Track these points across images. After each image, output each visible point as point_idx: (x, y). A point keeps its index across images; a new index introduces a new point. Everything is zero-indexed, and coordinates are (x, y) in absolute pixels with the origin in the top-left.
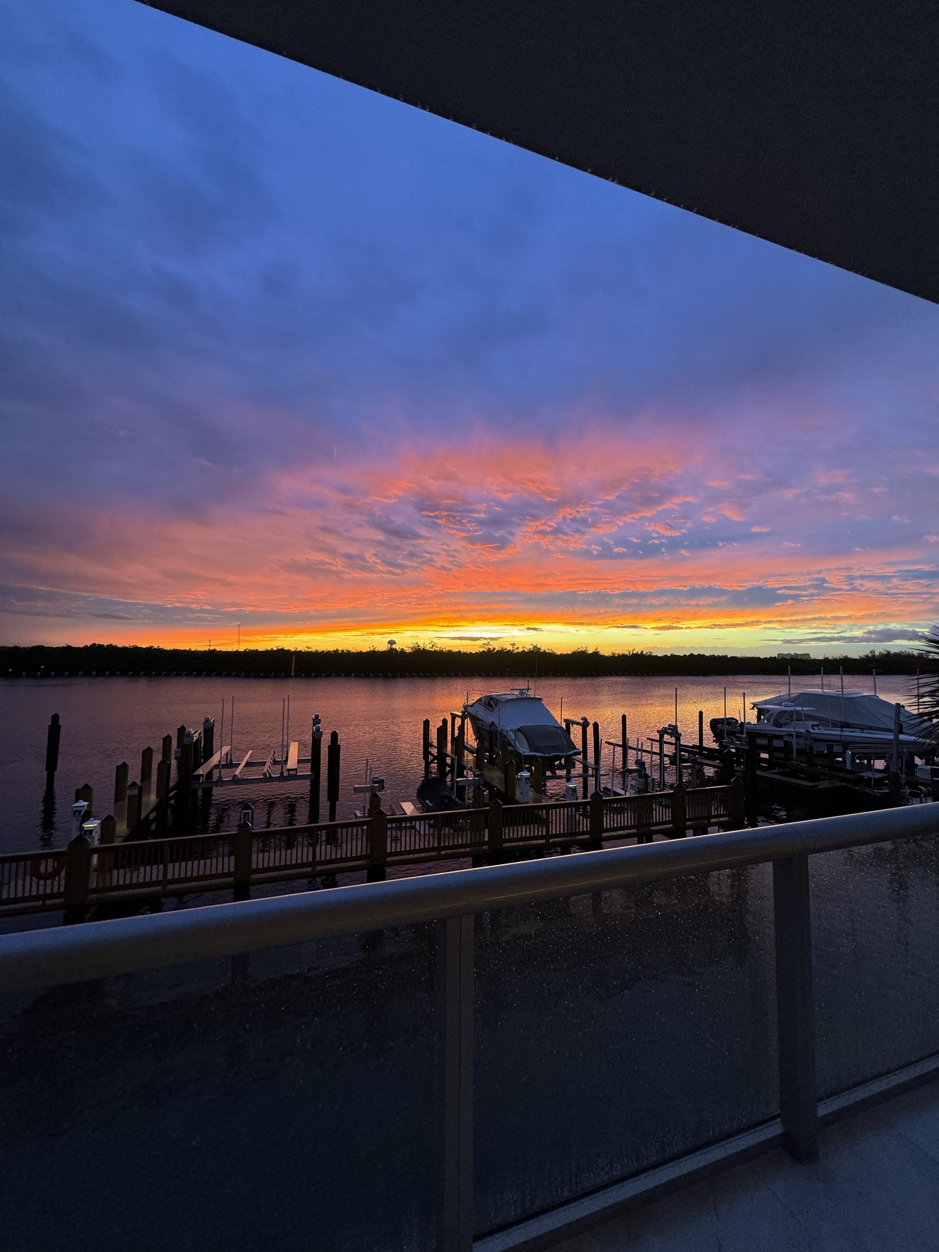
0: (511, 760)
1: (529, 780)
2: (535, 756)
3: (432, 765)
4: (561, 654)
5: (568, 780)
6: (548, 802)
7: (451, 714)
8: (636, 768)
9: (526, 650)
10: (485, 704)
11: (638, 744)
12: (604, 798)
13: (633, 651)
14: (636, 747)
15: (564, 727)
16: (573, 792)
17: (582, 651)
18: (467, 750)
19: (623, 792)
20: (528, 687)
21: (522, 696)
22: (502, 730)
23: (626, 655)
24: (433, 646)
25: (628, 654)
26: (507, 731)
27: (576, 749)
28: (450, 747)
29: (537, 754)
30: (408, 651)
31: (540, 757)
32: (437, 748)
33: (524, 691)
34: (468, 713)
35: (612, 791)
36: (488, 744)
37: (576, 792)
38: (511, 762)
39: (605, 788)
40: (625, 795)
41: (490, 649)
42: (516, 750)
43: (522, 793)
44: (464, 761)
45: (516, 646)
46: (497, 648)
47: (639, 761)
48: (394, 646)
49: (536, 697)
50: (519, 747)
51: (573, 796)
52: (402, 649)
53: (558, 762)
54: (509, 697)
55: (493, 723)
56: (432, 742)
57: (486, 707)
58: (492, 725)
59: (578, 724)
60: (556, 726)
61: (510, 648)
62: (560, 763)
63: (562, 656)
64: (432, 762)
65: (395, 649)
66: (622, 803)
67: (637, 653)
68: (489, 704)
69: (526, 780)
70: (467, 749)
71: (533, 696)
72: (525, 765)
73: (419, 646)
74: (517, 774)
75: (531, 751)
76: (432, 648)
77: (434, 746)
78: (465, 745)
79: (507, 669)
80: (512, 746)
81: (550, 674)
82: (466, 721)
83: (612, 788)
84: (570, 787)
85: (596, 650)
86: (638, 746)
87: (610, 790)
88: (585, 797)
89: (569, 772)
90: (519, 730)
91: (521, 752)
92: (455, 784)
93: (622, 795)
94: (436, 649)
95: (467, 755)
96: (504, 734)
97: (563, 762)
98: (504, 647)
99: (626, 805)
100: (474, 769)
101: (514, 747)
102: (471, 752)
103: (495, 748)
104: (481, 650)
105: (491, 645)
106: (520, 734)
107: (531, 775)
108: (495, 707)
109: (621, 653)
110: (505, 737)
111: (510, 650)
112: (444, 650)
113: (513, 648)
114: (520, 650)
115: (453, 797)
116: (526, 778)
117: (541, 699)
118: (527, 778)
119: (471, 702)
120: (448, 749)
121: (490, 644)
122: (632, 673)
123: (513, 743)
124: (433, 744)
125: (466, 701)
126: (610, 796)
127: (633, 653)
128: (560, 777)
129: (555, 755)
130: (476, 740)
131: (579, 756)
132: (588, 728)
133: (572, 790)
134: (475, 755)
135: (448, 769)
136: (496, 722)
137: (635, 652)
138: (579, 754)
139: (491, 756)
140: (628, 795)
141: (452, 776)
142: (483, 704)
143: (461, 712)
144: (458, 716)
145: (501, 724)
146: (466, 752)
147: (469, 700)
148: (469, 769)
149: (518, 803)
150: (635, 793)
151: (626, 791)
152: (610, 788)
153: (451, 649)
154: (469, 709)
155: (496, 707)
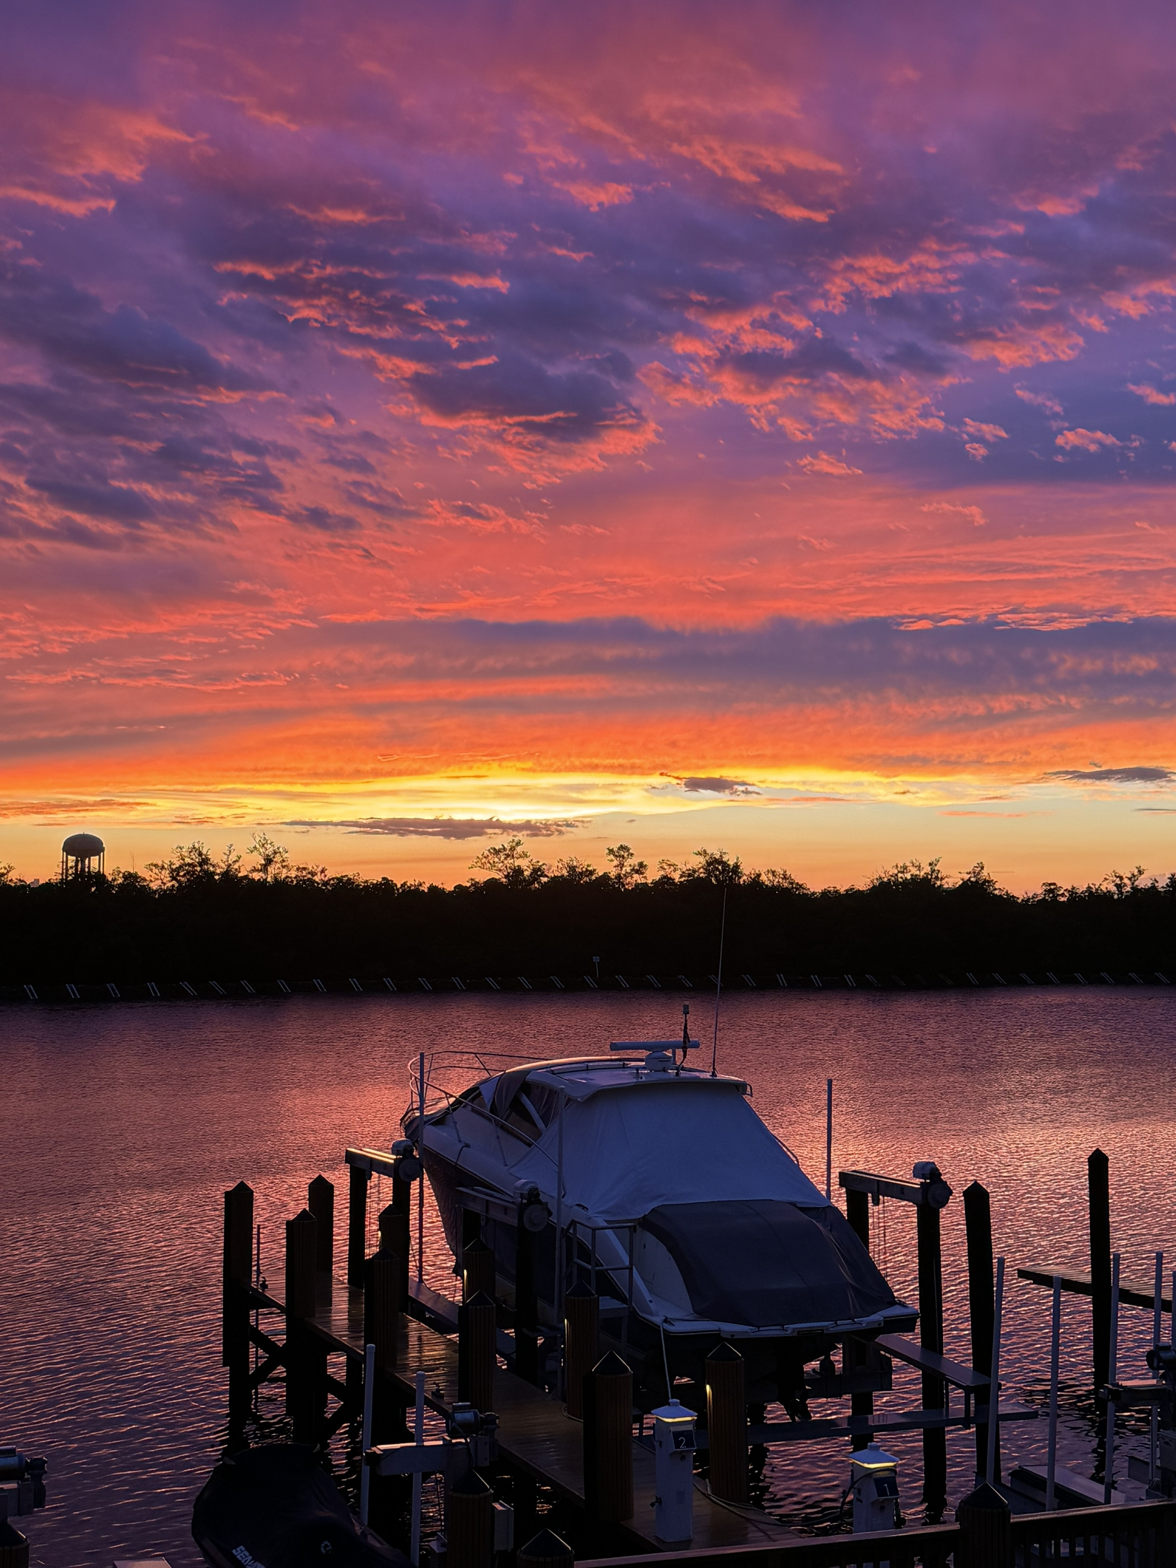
0: (612, 1357)
1: (689, 1444)
2: (716, 1337)
3: (265, 1390)
4: (825, 894)
5: (861, 1442)
6: (770, 1539)
7: (350, 1158)
8: (1154, 1382)
9: (676, 877)
10: (493, 1110)
11: (1159, 1277)
12: (1014, 1519)
13: (1133, 878)
14: (1151, 1293)
15: (843, 1207)
16: (881, 1492)
17: (914, 878)
18: (421, 1318)
19: (1097, 1491)
20: (686, 1036)
21: (660, 1076)
22: (573, 1223)
23: (1108, 895)
24: (269, 861)
25: (1114, 889)
26: (594, 1230)
27: (892, 1301)
28: (345, 1306)
29: (728, 1328)
30: (154, 886)
31: (740, 1342)
32: (288, 1311)
33: (669, 1054)
34: (425, 1151)
35: (1049, 1488)
36: (512, 1287)
37: (894, 1491)
38: (612, 1365)
39: (1020, 1475)
40: (1108, 1501)
41: (518, 871)
42: (633, 1314)
43: (659, 1501)
44: (405, 1367)
45: (633, 861)
46: (555, 869)
47: (1163, 1355)
48: (94, 863)
49: (721, 1076)
50: (648, 1296)
51: (882, 1508)
52: (130, 877)
53: (815, 1364)
54: (604, 1080)
55: (533, 1196)
56: (264, 1286)
57: (502, 1127)
58: (530, 1203)
59: (899, 1191)
60: (810, 1202)
61: (605, 866)
62: (827, 1365)
63: (830, 898)
64: (263, 1374)
65: (100, 877)
66: (1093, 1539)
67: (1153, 887)
68: (516, 1106)
69: (678, 1444)
70: (420, 1312)
71: (708, 1076)
72: (672, 1379)
73: (205, 861)
74: (639, 1419)
75: (702, 1314)
76: (264, 868)
77: (270, 1303)
78: (412, 1293)
79: (596, 959)
80: (616, 1294)
81: (781, 978)
82: (415, 1185)
83: (1051, 1472)
84: (871, 1473)
85: (976, 874)
86: (1158, 1287)
87: (1039, 1483)
88: (934, 1517)
89: (863, 1405)
90: (646, 1223)
91: (657, 1320)
92: (366, 1470)
93: (1096, 1503)
94: (284, 873)
95: (420, 1339)
96: (581, 1245)
97: (837, 1357)
98: (583, 862)
99: (1109, 1545)
100: (449, 1402)
101: (623, 1299)
102: (439, 1325)
103: (540, 1303)
104: (483, 876)
105: (524, 855)
106: (650, 1239)
107: (700, 1423)
108: (540, 1124)
109: (1081, 887)
110: (586, 1254)
111: (606, 876)
112: (317, 878)
113: (621, 866)
114: (652, 876)
115: (358, 1530)
116: (677, 1435)
117: (739, 1088)
118: (680, 1435)
119: (437, 1105)
120: (335, 1317)
121: (519, 849)
122: (1133, 975)
123: (620, 1280)
124: (268, 1294)
125: (416, 1098)
126: (1042, 1507)
127: (1135, 889)
128: (827, 1429)
129: (800, 1332)
130: (457, 1271)
131: (908, 1337)
132: (943, 1211)
133: (879, 1482)
134: (454, 1336)
135: (334, 1404)
136: (548, 1190)
137: (1143, 882)
138: (905, 1324)
139: (524, 1341)
140: (1118, 1502)
141: (352, 1433)
142: (487, 1112)
143: (395, 1150)
144: (382, 1168)
145: (568, 1200)
146: (413, 1325)
147: (431, 1094)
148: (427, 1402)
149: (644, 1546)
150: (1149, 1495)
151: (1111, 1486)
152: (1042, 1472)
153: (349, 872)
154: (431, 1137)
155: (546, 1119)
